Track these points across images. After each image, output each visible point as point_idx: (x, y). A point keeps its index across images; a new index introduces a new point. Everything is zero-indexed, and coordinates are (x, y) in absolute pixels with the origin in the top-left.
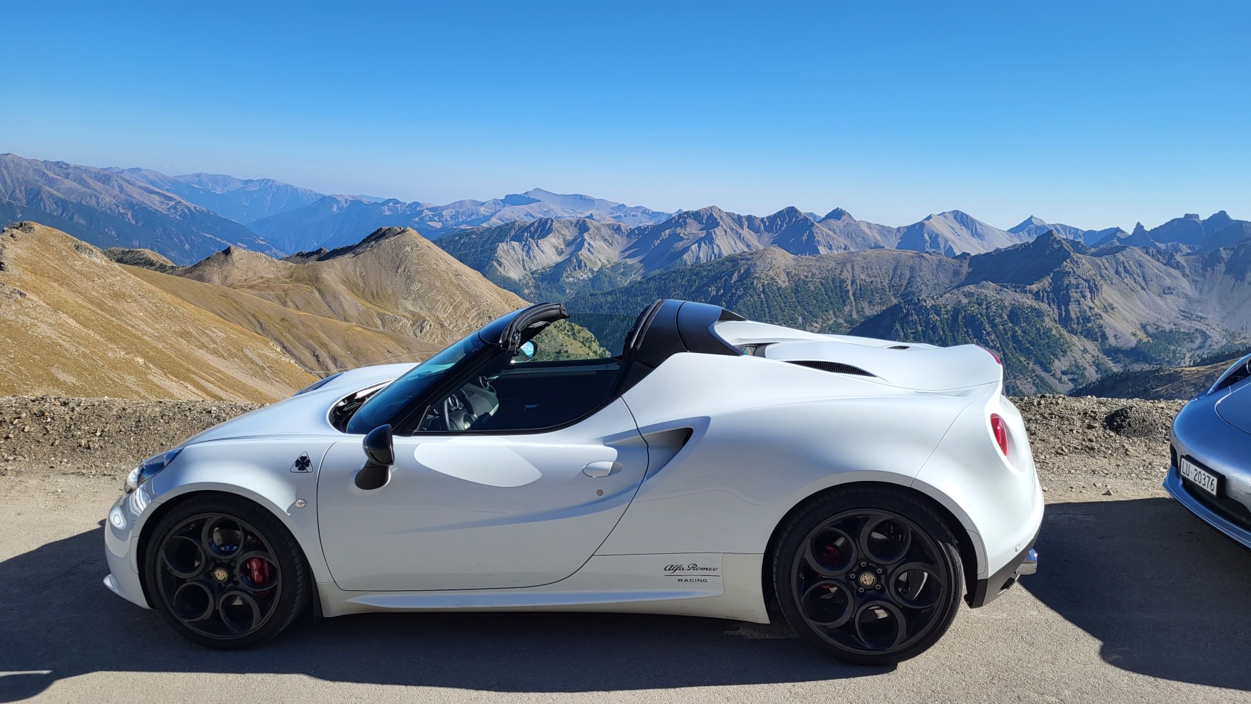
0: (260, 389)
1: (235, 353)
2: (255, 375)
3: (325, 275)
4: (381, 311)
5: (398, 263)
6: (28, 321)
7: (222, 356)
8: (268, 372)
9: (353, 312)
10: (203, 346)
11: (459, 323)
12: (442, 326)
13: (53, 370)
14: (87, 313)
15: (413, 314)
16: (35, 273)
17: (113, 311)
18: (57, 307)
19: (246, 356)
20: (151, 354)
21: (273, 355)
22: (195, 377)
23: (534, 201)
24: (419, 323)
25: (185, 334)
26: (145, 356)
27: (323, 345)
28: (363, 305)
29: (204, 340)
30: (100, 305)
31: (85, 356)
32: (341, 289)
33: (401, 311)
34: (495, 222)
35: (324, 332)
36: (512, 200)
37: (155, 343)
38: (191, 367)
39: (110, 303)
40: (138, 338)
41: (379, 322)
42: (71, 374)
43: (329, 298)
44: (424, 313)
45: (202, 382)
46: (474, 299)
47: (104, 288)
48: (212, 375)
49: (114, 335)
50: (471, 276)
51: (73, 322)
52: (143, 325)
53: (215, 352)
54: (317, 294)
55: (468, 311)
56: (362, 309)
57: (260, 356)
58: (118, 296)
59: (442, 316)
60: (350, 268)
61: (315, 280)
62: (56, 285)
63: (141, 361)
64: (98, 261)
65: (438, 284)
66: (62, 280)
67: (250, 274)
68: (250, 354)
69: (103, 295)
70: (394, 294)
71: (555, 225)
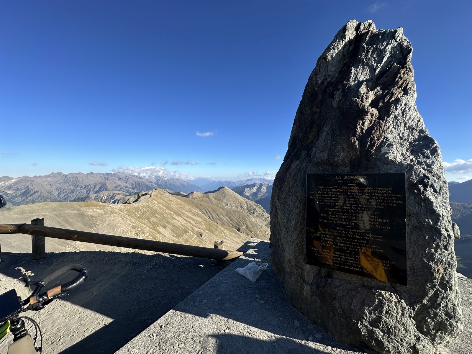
0: (194, 218)
1: (190, 211)
2: (193, 215)
3: (210, 196)
4: (220, 202)
5: (223, 193)
6: (153, 206)
7: (187, 212)
8: (195, 215)
9: (214, 203)
10: (184, 210)
11: (235, 204)
12: (231, 205)
13: (156, 215)
14: (164, 204)
15: (226, 203)
16: (156, 197)
17: (169, 204)
18: (159, 203)
19: (192, 212)
20: (174, 211)
21: (197, 211)
22: (182, 216)
23: (253, 180)
24: (227, 204)
25: (181, 208)
26: (173, 212)
27: (208, 209)
28: (216, 201)
29: (185, 209)
30: (167, 203)
31: (162, 212)
32: (213, 199)
33: (224, 202)
34: (245, 184)
35: (208, 207)
36: (248, 180)
37: (175, 209)
38: (181, 214)
39: (169, 202)
40: (172, 208)
41: (219, 205)
42: (159, 215)
43: (210, 200)
44: (228, 203)
45: (183, 217)
46: (238, 200)
47: (168, 199)
48: (185, 215)
49: (168, 208)
50: (238, 195)
51: (161, 206)
52: (174, 206)
53: (186, 211)
54: (208, 200)
55: (236, 202)
56: (216, 202)
57: (194, 211)
58: (170, 201)
59: (231, 203)
60: (214, 194)
61: (208, 197)
62: (160, 199)
63: (172, 213)
64: (168, 195)
65: (231, 197)
66: (161, 198)
67: (197, 196)
68: (192, 211)
69: (168, 201)
70: (222, 199)
71: (256, 184)
